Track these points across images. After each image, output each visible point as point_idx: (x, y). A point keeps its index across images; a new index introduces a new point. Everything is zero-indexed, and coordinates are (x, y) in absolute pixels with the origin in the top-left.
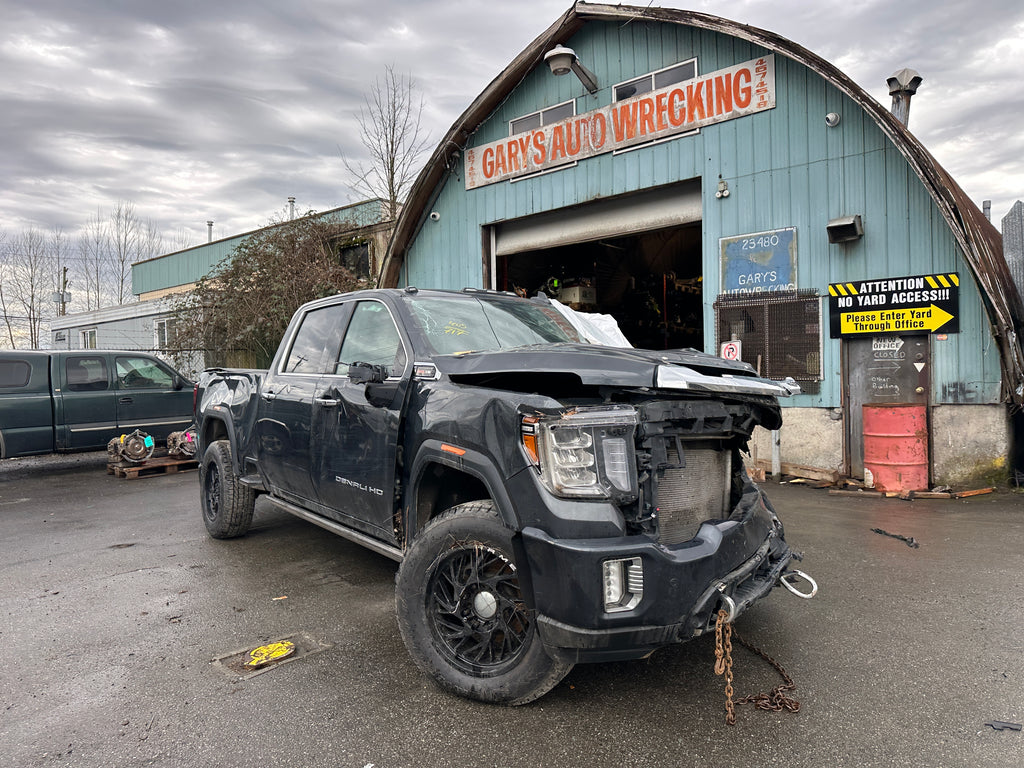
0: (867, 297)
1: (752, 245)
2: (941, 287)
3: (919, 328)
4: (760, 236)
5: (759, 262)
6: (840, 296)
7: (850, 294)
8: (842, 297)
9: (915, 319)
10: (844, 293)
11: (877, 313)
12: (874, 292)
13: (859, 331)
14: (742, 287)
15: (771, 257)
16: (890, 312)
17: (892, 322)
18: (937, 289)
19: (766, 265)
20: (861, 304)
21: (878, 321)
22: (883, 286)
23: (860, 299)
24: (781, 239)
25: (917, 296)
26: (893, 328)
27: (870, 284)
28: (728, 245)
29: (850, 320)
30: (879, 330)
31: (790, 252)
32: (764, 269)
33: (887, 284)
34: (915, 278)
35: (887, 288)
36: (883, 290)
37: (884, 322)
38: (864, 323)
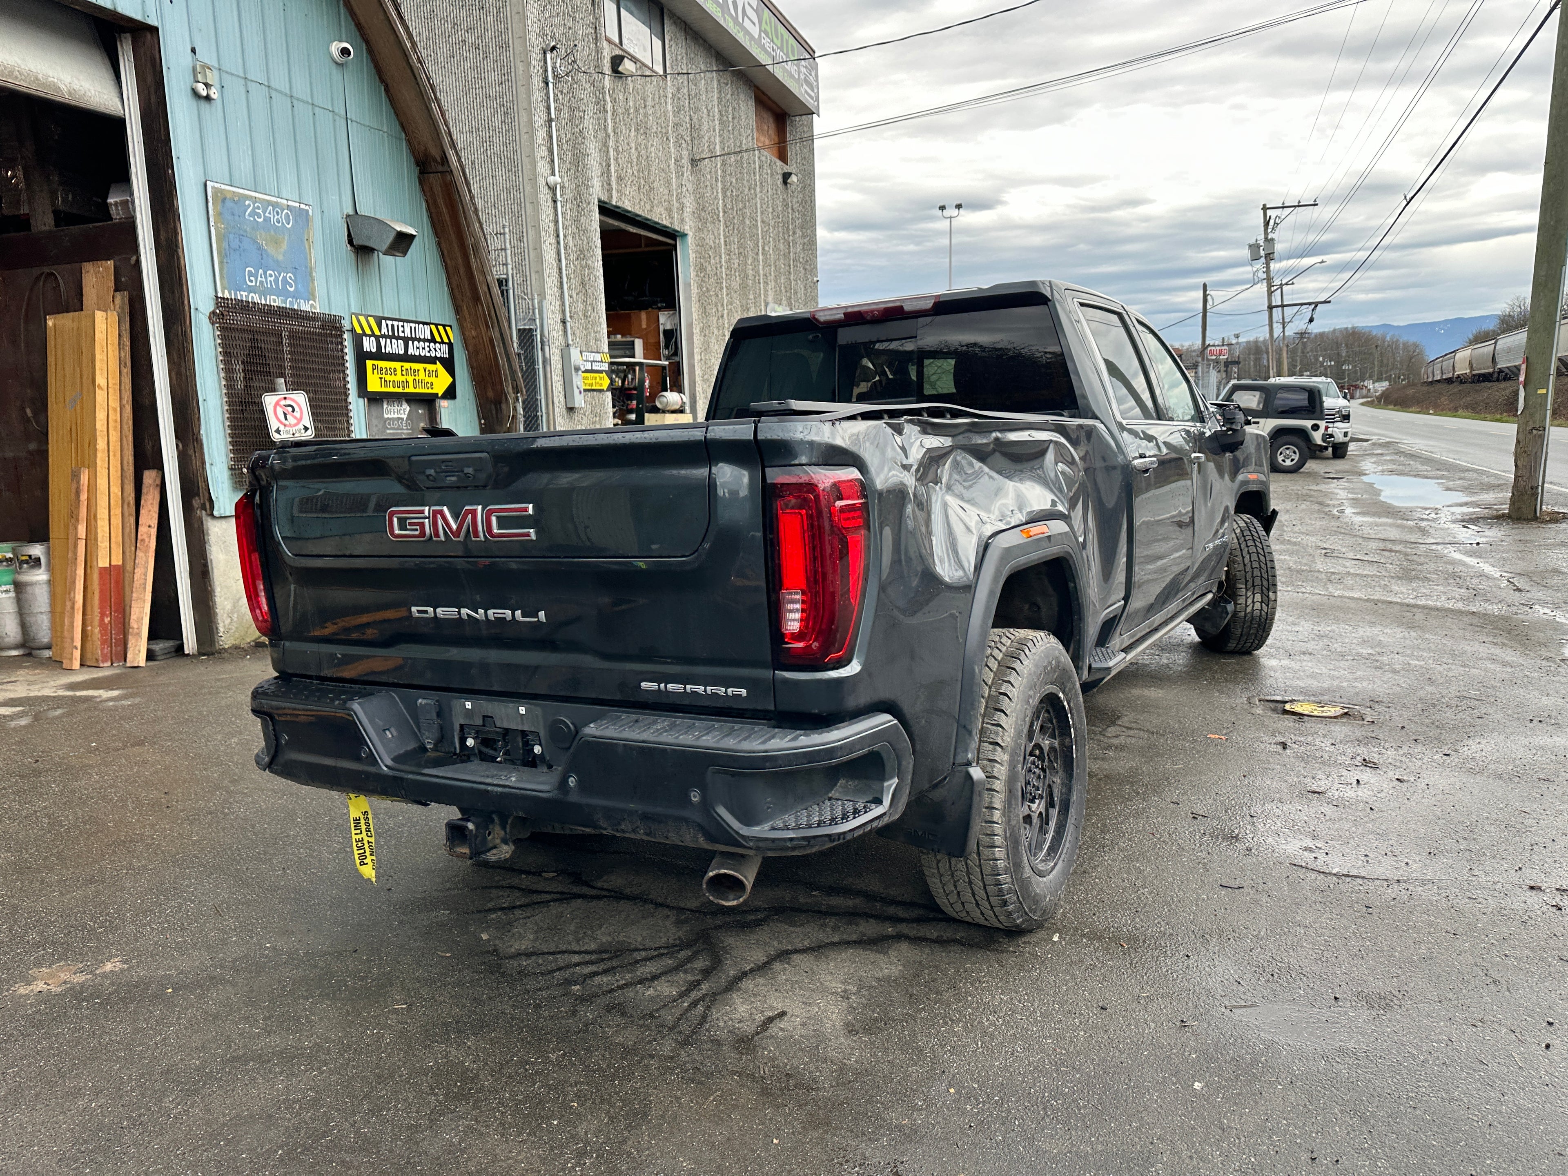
0: (388, 340)
1: (259, 217)
2: (443, 342)
3: (430, 391)
4: (269, 203)
5: (271, 250)
6: (365, 334)
7: (373, 335)
8: (366, 335)
9: (428, 379)
10: (368, 332)
11: (397, 365)
12: (393, 337)
13: (384, 389)
14: (251, 290)
15: (285, 246)
16: (407, 365)
17: (410, 379)
18: (439, 343)
19: (281, 258)
20: (383, 351)
21: (399, 378)
22: (401, 329)
23: (382, 341)
24: (295, 221)
25: (427, 349)
26: (411, 390)
27: (390, 323)
28: (224, 200)
29: (375, 371)
30: (400, 390)
31: (307, 247)
32: (278, 267)
33: (403, 326)
34: (424, 323)
35: (403, 332)
36: (401, 335)
37: (403, 378)
38: (388, 378)
